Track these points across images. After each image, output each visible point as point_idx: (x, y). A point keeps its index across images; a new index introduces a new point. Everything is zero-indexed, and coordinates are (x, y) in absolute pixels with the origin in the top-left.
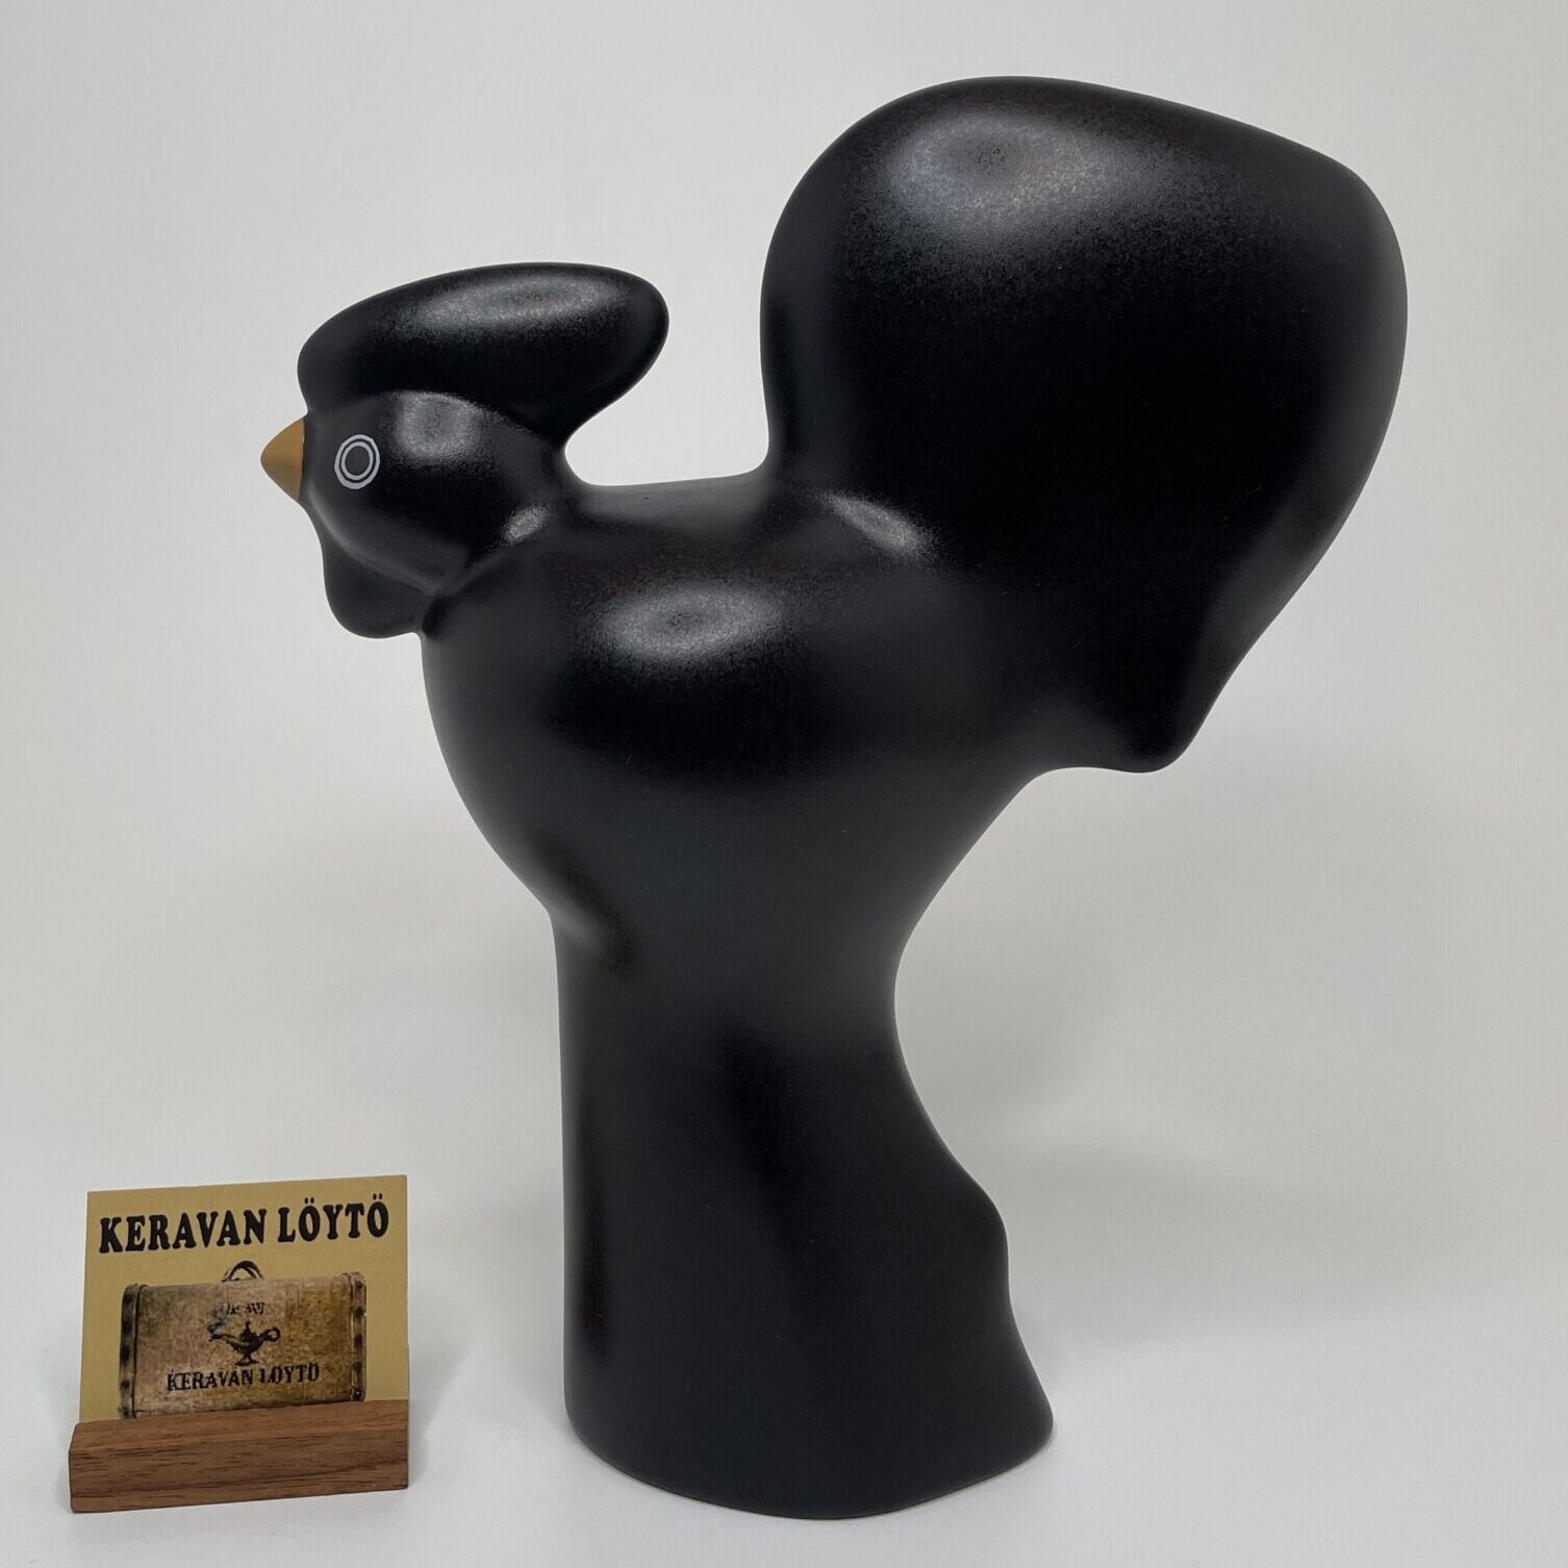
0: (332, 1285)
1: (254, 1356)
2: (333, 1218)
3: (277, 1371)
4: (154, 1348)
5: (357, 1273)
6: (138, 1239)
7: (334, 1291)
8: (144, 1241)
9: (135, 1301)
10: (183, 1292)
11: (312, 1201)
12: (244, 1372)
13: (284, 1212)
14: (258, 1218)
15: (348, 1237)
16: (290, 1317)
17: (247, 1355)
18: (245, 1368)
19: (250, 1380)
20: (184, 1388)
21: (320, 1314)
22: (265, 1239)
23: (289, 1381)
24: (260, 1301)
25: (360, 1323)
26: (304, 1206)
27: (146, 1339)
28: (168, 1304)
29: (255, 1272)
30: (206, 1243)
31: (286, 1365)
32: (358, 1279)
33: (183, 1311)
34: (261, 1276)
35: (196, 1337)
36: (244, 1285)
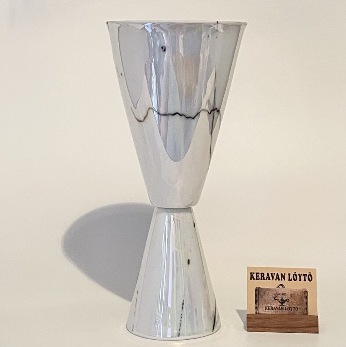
0: (300, 291)
1: (284, 304)
2: (300, 277)
3: (289, 308)
4: (262, 301)
5: (306, 289)
6: (258, 277)
8: (259, 278)
9: (257, 290)
10: (268, 289)
11: (295, 272)
12: (282, 308)
13: (289, 274)
14: (284, 275)
15: (303, 281)
16: (291, 297)
17: (282, 303)
18: (282, 307)
19: (283, 309)
20: (269, 310)
21: (298, 297)
22: (286, 279)
23: (291, 310)
24: (285, 292)
25: (307, 299)
26: (293, 273)
27: (261, 299)
28: (265, 291)
30: (273, 279)
31: (291, 307)
33: (268, 293)
34: (285, 288)
35: (271, 299)
36: (281, 289)
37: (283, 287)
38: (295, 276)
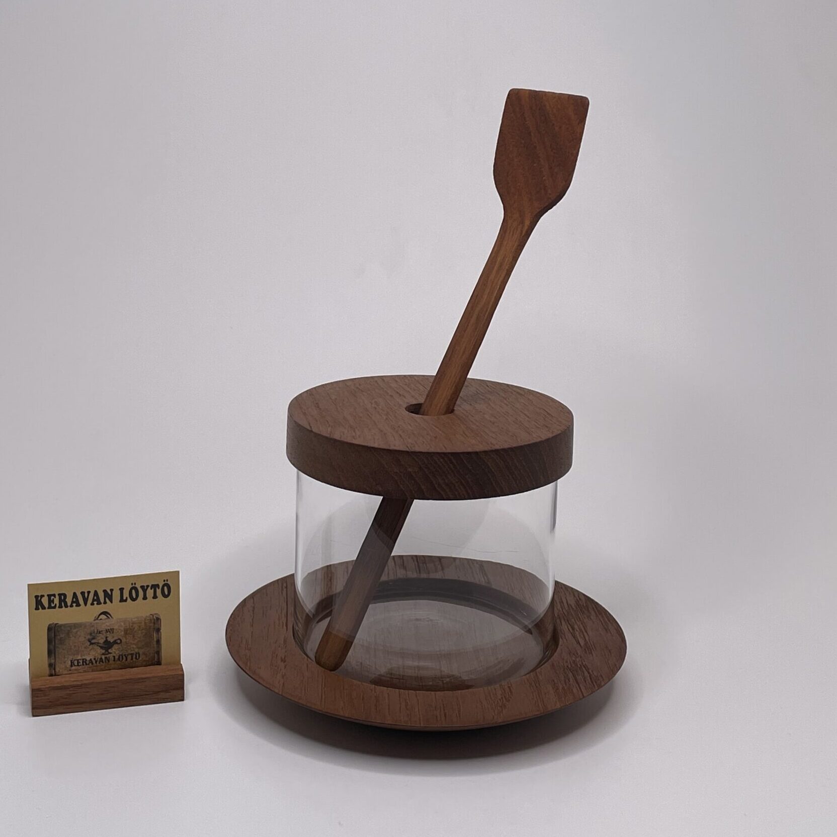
0: (145, 620)
1: (110, 651)
2: (145, 591)
3: (121, 657)
4: (63, 649)
5: (156, 614)
6: (53, 603)
7: (147, 621)
8: (56, 605)
9: (53, 631)
10: (76, 626)
11: (135, 584)
12: (106, 658)
13: (122, 590)
14: (110, 592)
15: (152, 599)
16: (126, 634)
17: (107, 651)
18: (106, 656)
19: (109, 661)
20: (78, 665)
21: (140, 632)
22: (113, 601)
23: (126, 660)
24: (112, 628)
25: (158, 634)
26: (132, 586)
27: (60, 646)
28: (69, 631)
29: (109, 616)
30: (86, 604)
31: (125, 654)
32: (158, 616)
33: (76, 633)
34: (112, 617)
35: (83, 644)
36: (104, 621)
37: (109, 618)
38: (135, 590)
